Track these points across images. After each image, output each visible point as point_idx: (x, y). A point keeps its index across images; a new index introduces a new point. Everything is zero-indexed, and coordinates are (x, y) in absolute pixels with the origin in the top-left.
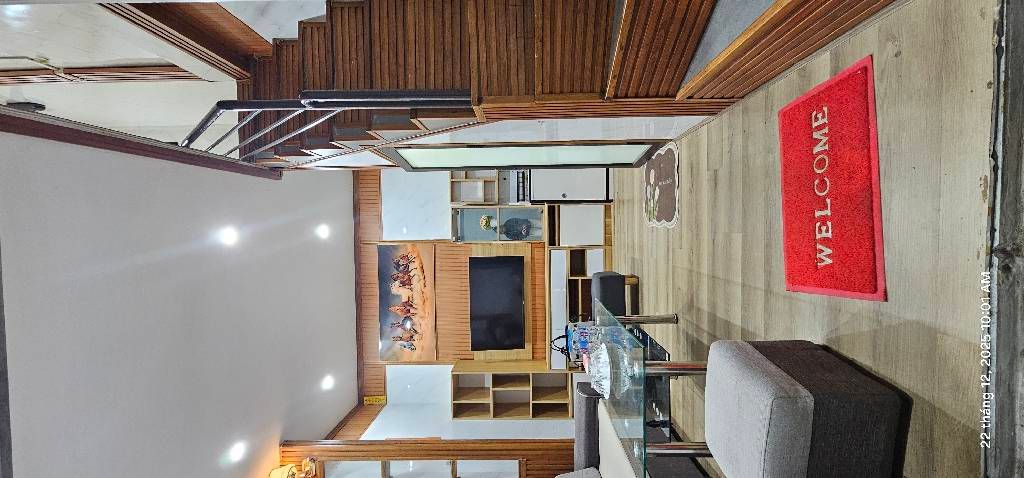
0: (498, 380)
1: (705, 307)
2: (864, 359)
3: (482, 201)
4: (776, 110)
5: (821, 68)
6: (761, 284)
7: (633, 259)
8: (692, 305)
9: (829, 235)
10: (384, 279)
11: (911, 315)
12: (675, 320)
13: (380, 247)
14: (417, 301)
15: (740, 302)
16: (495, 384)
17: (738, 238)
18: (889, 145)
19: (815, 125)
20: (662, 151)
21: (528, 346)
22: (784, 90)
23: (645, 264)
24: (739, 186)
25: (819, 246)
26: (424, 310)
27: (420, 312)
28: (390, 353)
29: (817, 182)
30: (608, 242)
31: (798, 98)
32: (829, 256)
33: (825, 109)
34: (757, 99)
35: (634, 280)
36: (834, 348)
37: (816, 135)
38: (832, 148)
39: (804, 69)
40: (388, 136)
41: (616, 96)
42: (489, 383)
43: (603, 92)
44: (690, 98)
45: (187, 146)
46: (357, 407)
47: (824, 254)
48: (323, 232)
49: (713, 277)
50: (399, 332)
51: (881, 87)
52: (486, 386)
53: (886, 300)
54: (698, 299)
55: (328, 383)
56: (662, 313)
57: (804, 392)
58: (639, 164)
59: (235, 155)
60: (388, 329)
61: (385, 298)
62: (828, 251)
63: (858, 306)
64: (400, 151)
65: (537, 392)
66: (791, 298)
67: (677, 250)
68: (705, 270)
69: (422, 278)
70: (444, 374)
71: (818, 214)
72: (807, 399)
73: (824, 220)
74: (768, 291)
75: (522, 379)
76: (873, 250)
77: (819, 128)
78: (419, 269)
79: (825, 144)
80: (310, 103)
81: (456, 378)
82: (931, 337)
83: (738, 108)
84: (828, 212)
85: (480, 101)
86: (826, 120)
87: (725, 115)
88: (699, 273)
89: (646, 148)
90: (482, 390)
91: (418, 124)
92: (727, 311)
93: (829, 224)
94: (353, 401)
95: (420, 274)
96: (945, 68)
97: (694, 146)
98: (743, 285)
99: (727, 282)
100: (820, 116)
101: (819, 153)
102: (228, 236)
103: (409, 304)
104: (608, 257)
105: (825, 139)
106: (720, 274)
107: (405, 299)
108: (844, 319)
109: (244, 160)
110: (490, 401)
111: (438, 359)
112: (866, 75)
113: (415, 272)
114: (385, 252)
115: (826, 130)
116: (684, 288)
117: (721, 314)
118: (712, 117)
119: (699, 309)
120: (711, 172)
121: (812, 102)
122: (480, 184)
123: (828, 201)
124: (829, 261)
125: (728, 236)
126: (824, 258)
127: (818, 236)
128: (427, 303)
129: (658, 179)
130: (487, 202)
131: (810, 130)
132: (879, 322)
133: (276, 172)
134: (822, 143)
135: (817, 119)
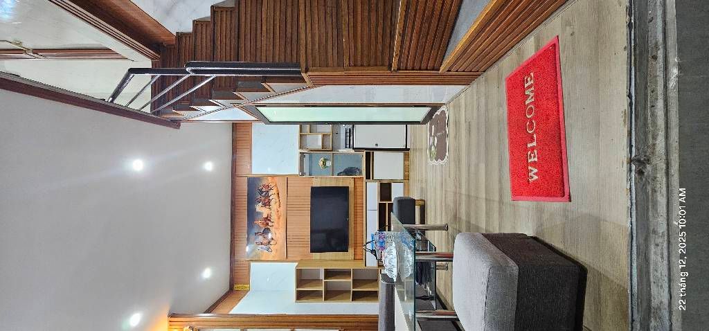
0: (329, 273)
1: (464, 218)
2: (558, 245)
3: (320, 148)
4: (504, 78)
5: (529, 48)
6: (497, 198)
7: (422, 188)
8: (456, 218)
9: (536, 159)
10: (251, 201)
11: (585, 210)
12: (445, 228)
13: (249, 179)
14: (274, 217)
15: (484, 211)
16: (326, 277)
17: (482, 166)
18: (569, 94)
19: (526, 85)
20: (438, 113)
21: (351, 250)
22: (509, 64)
23: (429, 190)
24: (483, 131)
25: (530, 168)
26: (278, 223)
27: (275, 224)
28: (254, 253)
29: (528, 123)
30: (407, 178)
31: (517, 69)
32: (535, 174)
33: (532, 74)
34: (493, 72)
35: (421, 203)
36: (541, 238)
37: (527, 93)
38: (537, 100)
39: (519, 49)
40: (249, 97)
41: (399, 69)
42: (322, 276)
43: (390, 66)
44: (449, 71)
45: (112, 101)
46: (228, 292)
47: (533, 172)
48: (209, 166)
49: (469, 196)
50: (260, 238)
51: (564, 56)
52: (321, 278)
53: (570, 201)
54: (460, 212)
55: (207, 273)
56: (438, 223)
57: (512, 263)
58: (424, 122)
59: (148, 110)
60: (252, 237)
61: (252, 214)
62: (536, 171)
63: (554, 206)
64: (259, 108)
65: (356, 282)
66: (514, 205)
67: (448, 179)
68: (463, 191)
69: (278, 200)
70: (290, 269)
71: (529, 145)
72: (514, 268)
73: (533, 149)
74: (501, 202)
75: (345, 273)
76: (562, 166)
77: (529, 87)
78: (276, 195)
79: (532, 97)
80: (192, 70)
81: (299, 273)
82: (596, 223)
83: (482, 79)
84: (534, 144)
85: (306, 71)
86: (532, 82)
87: (474, 85)
88: (460, 194)
89: (428, 109)
90: (318, 281)
91: (267, 87)
92: (476, 218)
93: (536, 151)
94: (226, 288)
95: (277, 198)
96: (599, 40)
97: (457, 107)
98: (486, 199)
99: (477, 198)
100: (529, 79)
101: (528, 104)
102: (138, 165)
103: (267, 219)
104: (407, 188)
105: (532, 95)
106: (473, 194)
107: (265, 216)
108: (545, 216)
109: (154, 113)
110: (322, 288)
111: (287, 259)
112: (555, 49)
113: (273, 197)
114: (253, 182)
115: (533, 89)
116: (452, 205)
117: (473, 222)
118: (467, 87)
119: (460, 218)
120: (467, 123)
121: (525, 70)
122: (320, 137)
123: (535, 136)
124: (536, 177)
125: (477, 165)
126: (533, 176)
127: (529, 161)
128: (281, 218)
129: (436, 131)
130: (324, 149)
131: (524, 89)
132: (567, 217)
133: (176, 124)
134: (530, 98)
135: (527, 82)
